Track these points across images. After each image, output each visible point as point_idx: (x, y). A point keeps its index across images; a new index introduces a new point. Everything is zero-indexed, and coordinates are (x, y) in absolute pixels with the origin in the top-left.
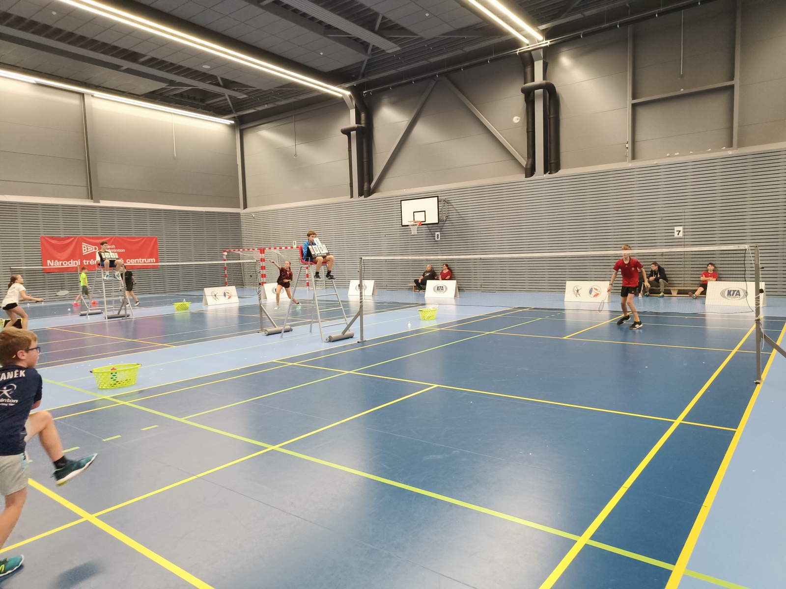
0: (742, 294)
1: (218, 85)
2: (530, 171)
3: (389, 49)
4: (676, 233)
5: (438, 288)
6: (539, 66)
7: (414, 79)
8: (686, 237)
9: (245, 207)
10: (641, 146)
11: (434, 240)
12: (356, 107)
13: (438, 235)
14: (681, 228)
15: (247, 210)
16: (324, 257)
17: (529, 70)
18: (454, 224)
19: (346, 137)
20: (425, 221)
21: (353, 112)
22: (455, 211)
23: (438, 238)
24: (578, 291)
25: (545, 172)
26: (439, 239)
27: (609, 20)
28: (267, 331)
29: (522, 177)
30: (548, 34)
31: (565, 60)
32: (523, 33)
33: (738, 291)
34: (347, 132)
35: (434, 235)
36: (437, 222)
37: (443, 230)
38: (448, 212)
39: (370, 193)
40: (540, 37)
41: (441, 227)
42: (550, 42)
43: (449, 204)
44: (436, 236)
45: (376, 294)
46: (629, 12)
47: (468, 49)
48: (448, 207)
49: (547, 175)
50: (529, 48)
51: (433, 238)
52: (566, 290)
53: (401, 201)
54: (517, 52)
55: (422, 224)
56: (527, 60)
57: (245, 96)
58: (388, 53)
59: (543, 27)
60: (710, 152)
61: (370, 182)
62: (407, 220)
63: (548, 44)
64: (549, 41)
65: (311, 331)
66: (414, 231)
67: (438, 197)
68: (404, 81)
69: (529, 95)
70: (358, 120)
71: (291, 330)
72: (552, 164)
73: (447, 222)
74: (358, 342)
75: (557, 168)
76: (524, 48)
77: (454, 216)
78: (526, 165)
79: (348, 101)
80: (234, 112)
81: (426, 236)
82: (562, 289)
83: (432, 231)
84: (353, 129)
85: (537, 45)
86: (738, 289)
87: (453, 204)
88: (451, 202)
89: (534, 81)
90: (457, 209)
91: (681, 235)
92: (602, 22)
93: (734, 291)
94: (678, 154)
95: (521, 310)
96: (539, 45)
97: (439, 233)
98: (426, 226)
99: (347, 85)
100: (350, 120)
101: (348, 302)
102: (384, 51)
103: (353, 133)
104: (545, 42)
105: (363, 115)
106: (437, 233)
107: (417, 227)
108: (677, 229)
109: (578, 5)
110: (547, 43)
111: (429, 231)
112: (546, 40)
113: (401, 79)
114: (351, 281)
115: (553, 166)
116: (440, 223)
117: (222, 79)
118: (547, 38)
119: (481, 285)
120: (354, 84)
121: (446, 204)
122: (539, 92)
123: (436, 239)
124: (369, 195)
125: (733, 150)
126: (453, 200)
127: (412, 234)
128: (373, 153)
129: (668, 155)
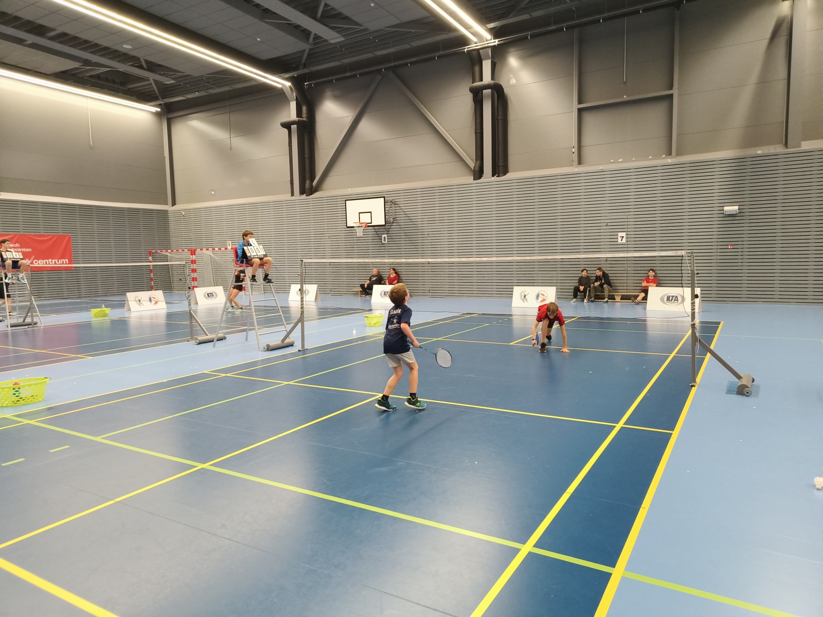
0: (680, 299)
1: (141, 67)
2: (478, 173)
3: (332, 39)
4: (620, 239)
5: (385, 293)
6: (487, 65)
7: (358, 72)
8: (629, 243)
9: (174, 204)
10: (587, 152)
11: (380, 243)
12: (297, 99)
13: (385, 238)
14: (624, 234)
15: (175, 208)
16: (261, 259)
17: (477, 68)
18: (401, 226)
19: (286, 131)
20: (371, 223)
21: (293, 105)
22: (403, 213)
23: (385, 240)
24: (525, 296)
25: (493, 176)
26: (386, 242)
27: (555, 23)
28: (197, 339)
29: (470, 179)
30: (496, 33)
31: (513, 60)
32: (470, 30)
33: (677, 297)
34: (287, 126)
35: (380, 238)
36: (384, 224)
37: (390, 232)
38: (395, 214)
39: (312, 191)
40: (488, 36)
41: (388, 230)
42: (498, 41)
43: (397, 206)
44: (383, 239)
45: (319, 299)
46: (575, 14)
47: (416, 44)
48: (395, 208)
49: (495, 178)
50: (477, 46)
51: (379, 240)
52: (514, 295)
53: (346, 200)
54: (466, 50)
55: (368, 226)
56: (475, 59)
57: (173, 82)
58: (331, 44)
59: (492, 25)
60: (649, 160)
61: (312, 180)
62: (352, 221)
63: (496, 44)
64: (497, 40)
65: (247, 339)
66: (360, 233)
67: (384, 197)
68: (348, 74)
69: (477, 94)
70: (299, 114)
71: (225, 338)
72: (500, 168)
73: (394, 224)
74: (299, 351)
75: (505, 172)
76: (472, 47)
77: (401, 218)
78: (475, 167)
79: (288, 92)
80: (160, 98)
81: (372, 238)
82: (510, 295)
83: (378, 233)
84: (293, 123)
85: (485, 44)
86: (675, 295)
87: (400, 205)
88: (398, 203)
89: (482, 81)
91: (624, 240)
92: (549, 24)
93: (673, 296)
94: (621, 160)
95: (469, 316)
96: (487, 44)
97: (386, 236)
98: (372, 228)
99: (287, 75)
100: (291, 113)
101: (288, 307)
102: (326, 40)
103: (294, 127)
104: (493, 41)
105: (304, 109)
106: (383, 236)
107: (362, 228)
108: (620, 234)
109: (525, 5)
110: (495, 42)
111: (375, 233)
112: (494, 39)
113: (346, 71)
114: (292, 285)
115: (501, 168)
116: (387, 225)
117: (146, 61)
118: (495, 37)
119: (429, 290)
120: (295, 74)
121: (393, 206)
122: (487, 92)
123: (383, 242)
124: (311, 194)
125: (672, 158)
126: (401, 201)
127: (358, 236)
128: (316, 149)
129: (612, 161)
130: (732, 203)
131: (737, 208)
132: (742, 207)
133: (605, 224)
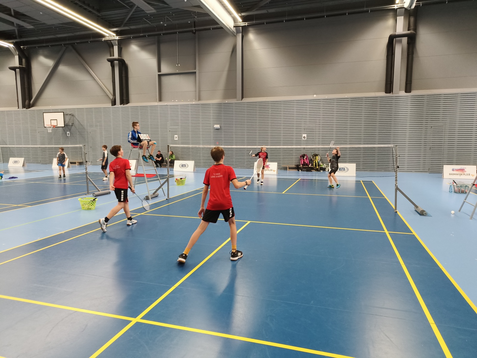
0: (187, 166)
2: (114, 103)
4: (175, 138)
6: (116, 48)
7: (50, 44)
8: (179, 140)
10: (163, 95)
11: (66, 136)
12: (19, 55)
13: (68, 133)
14: (177, 136)
17: (112, 49)
18: (77, 128)
19: (14, 72)
20: (58, 125)
21: (17, 58)
22: (77, 121)
23: (68, 135)
25: (121, 104)
26: (69, 136)
27: (143, 32)
29: (110, 105)
34: (14, 69)
35: (66, 133)
37: (71, 131)
40: (114, 34)
41: (70, 129)
42: (119, 38)
43: (74, 117)
44: (67, 134)
46: (156, 30)
47: (78, 33)
48: (73, 118)
49: (122, 106)
50: (109, 38)
53: (43, 113)
54: (103, 40)
55: (55, 127)
56: (109, 44)
59: (115, 29)
60: (189, 101)
61: (30, 100)
62: (47, 123)
64: (117, 37)
67: (63, 112)
68: (44, 45)
69: (112, 61)
70: (20, 62)
72: (125, 99)
73: (73, 126)
75: (128, 102)
76: (107, 38)
77: (76, 123)
78: (112, 99)
79: (12, 50)
83: (65, 131)
84: (17, 68)
85: (113, 38)
87: (76, 117)
88: (75, 115)
89: (114, 56)
90: (78, 119)
91: (177, 139)
92: (140, 33)
94: (177, 101)
97: (69, 132)
98: (62, 128)
99: (11, 41)
100: (15, 62)
103: (18, 70)
105: (24, 60)
106: (68, 132)
107: (51, 128)
108: (175, 136)
111: (63, 131)
112: (116, 36)
113: (43, 43)
114: (10, 158)
115: (125, 101)
116: (65, 127)
118: (117, 35)
120: (15, 41)
122: (116, 62)
123: (68, 136)
124: (29, 107)
125: (196, 101)
126: (76, 114)
127: (48, 132)
128: (32, 83)
129: (173, 101)
130: (217, 124)
131: (219, 126)
132: (221, 126)
133: (169, 131)
